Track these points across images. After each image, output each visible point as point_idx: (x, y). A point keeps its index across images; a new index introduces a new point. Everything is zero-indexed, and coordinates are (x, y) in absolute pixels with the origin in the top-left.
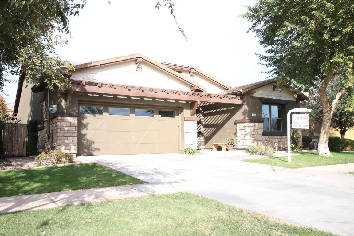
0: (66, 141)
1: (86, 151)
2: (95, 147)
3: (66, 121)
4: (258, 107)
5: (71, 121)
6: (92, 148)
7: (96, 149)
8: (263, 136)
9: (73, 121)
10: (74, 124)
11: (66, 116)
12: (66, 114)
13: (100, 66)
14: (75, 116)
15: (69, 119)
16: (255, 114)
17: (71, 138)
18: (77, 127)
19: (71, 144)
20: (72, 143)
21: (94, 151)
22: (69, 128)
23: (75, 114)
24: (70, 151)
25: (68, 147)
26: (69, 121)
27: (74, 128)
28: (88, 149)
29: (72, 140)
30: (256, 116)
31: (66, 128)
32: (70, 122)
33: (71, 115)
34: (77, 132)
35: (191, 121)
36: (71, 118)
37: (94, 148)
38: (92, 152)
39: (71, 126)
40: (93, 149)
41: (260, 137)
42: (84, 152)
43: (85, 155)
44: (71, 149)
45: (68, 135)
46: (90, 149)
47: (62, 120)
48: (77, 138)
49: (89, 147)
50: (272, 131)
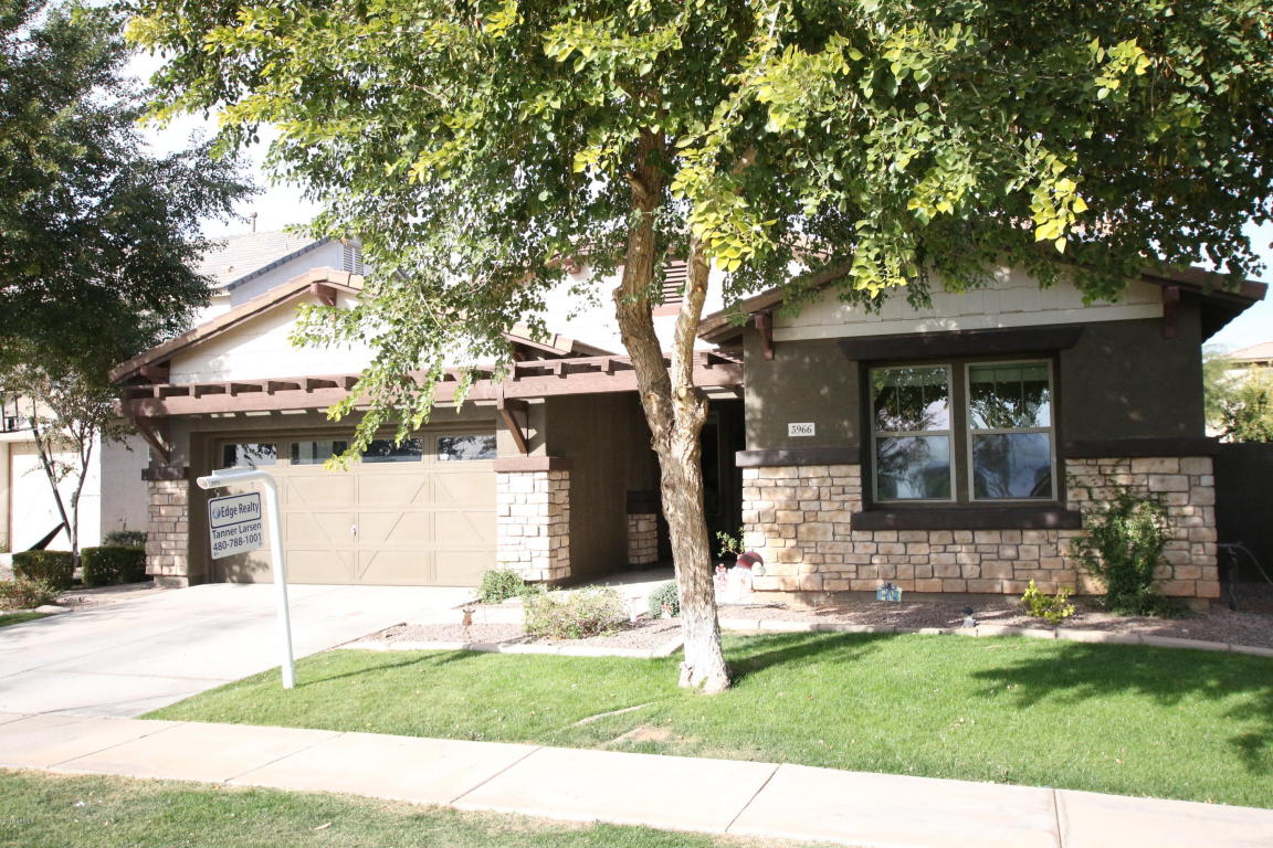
0: (164, 545)
1: (236, 568)
2: (257, 560)
3: (161, 491)
4: (825, 391)
5: (174, 491)
6: (250, 561)
7: (259, 564)
8: (854, 533)
9: (178, 491)
10: (179, 499)
11: (159, 480)
12: (157, 475)
13: (219, 333)
14: (177, 479)
15: (169, 486)
16: (812, 426)
17: (172, 536)
18: (186, 507)
19: (173, 553)
20: (176, 549)
21: (254, 569)
22: (170, 508)
23: (176, 473)
24: (170, 571)
25: (168, 560)
26: (169, 491)
27: (181, 509)
28: (242, 566)
29: (176, 541)
30: (813, 434)
31: (163, 512)
32: (172, 494)
33: (170, 478)
34: (187, 519)
35: (523, 472)
36: (174, 484)
37: (254, 562)
38: (249, 572)
39: (172, 505)
40: (253, 565)
41: (834, 534)
42: (232, 573)
43: (233, 582)
44: (173, 565)
45: (167, 527)
46: (246, 563)
47: (155, 491)
48: (185, 537)
49: (244, 560)
50: (972, 498)
